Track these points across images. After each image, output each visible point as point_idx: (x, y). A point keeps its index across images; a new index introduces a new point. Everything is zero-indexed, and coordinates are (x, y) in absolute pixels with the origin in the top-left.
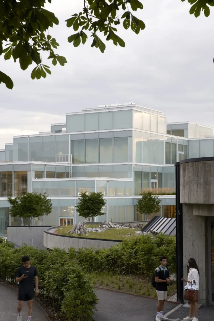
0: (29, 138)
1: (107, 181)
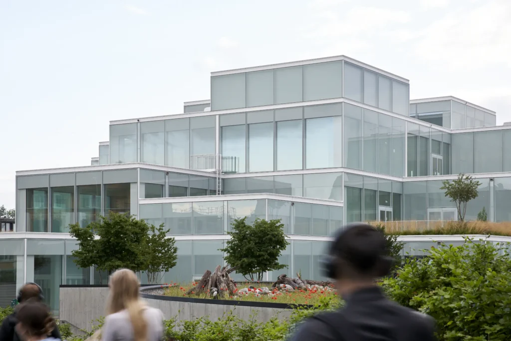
0: (139, 124)
1: (290, 203)
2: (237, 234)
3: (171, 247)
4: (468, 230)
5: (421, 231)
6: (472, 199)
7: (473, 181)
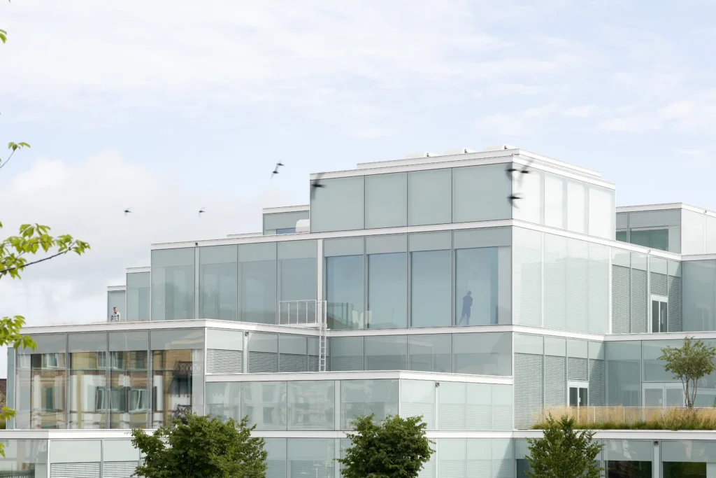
0: (197, 250)
1: (434, 384)
2: (361, 438)
3: (258, 451)
4: (698, 423)
5: (631, 423)
6: (706, 375)
7: (706, 348)
